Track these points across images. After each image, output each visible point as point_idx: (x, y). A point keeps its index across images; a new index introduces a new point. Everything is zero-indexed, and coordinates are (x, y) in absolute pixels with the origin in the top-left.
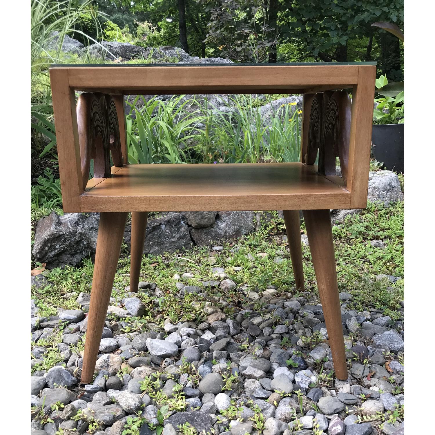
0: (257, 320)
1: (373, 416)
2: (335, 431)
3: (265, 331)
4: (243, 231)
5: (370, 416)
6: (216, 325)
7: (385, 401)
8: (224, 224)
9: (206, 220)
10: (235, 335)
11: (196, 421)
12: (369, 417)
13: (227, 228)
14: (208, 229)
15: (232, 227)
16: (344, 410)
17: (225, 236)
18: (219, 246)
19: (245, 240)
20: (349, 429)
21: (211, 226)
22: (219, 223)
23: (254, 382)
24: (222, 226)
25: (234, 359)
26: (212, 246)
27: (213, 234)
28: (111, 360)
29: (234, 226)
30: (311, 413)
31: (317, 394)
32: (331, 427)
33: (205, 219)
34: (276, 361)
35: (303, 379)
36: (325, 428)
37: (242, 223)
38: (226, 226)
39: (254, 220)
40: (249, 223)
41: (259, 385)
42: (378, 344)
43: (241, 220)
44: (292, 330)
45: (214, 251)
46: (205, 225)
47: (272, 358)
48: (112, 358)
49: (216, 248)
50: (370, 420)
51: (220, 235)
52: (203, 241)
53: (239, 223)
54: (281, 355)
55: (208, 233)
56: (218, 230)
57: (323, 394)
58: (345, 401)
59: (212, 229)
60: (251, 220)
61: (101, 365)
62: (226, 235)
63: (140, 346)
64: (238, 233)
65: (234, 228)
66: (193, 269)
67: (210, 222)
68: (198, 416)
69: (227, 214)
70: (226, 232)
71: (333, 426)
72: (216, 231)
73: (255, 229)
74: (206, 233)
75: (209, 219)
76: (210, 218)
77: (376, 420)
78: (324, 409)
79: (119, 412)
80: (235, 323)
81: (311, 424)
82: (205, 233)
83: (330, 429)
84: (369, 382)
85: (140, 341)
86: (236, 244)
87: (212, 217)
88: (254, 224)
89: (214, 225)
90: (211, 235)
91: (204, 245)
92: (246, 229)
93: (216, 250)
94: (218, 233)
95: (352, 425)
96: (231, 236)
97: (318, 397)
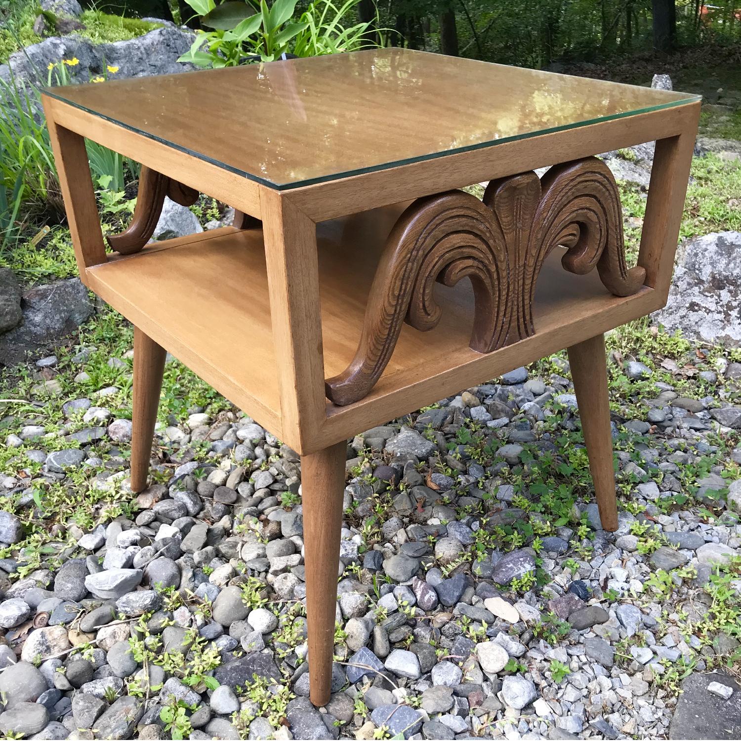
0: (217, 476)
1: (457, 560)
2: (429, 600)
3: (243, 491)
4: (78, 318)
5: (454, 561)
6: (164, 508)
7: (457, 534)
8: (40, 315)
9: (8, 318)
10: (198, 514)
11: (254, 671)
12: (453, 564)
13: (48, 321)
14: (14, 331)
15: (57, 317)
16: (421, 568)
17: (49, 336)
18: (46, 356)
19: (88, 333)
20: (441, 590)
21: (19, 324)
22: (31, 315)
23: (285, 578)
24: (38, 318)
25: (229, 554)
26: (34, 360)
27: (27, 338)
28: (49, 638)
29: (60, 314)
30: (387, 589)
31: (376, 560)
32: (421, 597)
33: (6, 315)
34: (294, 533)
35: (347, 548)
36: (414, 602)
37: (71, 304)
38: (45, 317)
39: (91, 294)
40: (84, 301)
41: (296, 578)
42: (399, 455)
43: (68, 300)
44: (278, 475)
45: (45, 369)
46: (9, 327)
47: (286, 530)
48: (50, 634)
49: (45, 362)
50: (456, 566)
51: (40, 335)
52: (13, 355)
53: (66, 306)
54: (295, 522)
55: (17, 340)
56: (32, 328)
57: (382, 556)
58: (416, 555)
59: (22, 329)
60: (84, 296)
61: (37, 652)
62: (51, 334)
63: (75, 594)
64: (69, 324)
65: (61, 318)
66: (32, 416)
67: (16, 319)
68: (253, 663)
69: (39, 295)
70: (48, 329)
71: (423, 595)
72: (31, 332)
73: (95, 309)
74: (14, 339)
75: (12, 313)
76: (14, 311)
77: (462, 564)
78: (397, 576)
79: (132, 711)
80: (191, 495)
81: (395, 604)
82: (11, 340)
83: (421, 600)
84: (424, 515)
85: (70, 585)
86: (76, 344)
87: (15, 308)
88: (91, 301)
89: (23, 321)
90: (24, 341)
91: (20, 363)
92: (80, 313)
93: (47, 367)
94: (35, 333)
95: (442, 584)
96: (60, 333)
97: (378, 562)
